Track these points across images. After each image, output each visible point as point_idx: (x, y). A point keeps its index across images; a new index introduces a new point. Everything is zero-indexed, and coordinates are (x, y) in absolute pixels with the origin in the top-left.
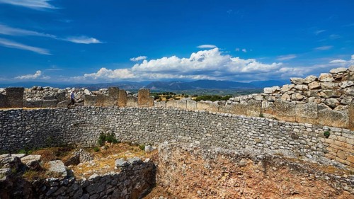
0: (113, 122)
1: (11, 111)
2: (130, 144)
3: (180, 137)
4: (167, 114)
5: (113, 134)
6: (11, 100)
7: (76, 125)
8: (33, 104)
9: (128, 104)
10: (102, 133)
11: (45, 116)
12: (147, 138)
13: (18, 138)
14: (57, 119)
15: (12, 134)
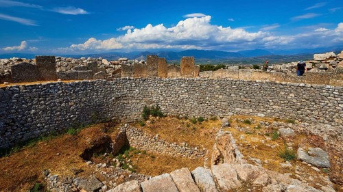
0: (157, 95)
1: (49, 84)
2: (178, 117)
3: (238, 109)
4: (220, 85)
5: (158, 108)
6: (44, 72)
7: (117, 99)
8: (68, 77)
9: (170, 74)
10: (146, 107)
11: (85, 89)
12: (197, 111)
13: (64, 116)
14: (97, 93)
15: (56, 112)
